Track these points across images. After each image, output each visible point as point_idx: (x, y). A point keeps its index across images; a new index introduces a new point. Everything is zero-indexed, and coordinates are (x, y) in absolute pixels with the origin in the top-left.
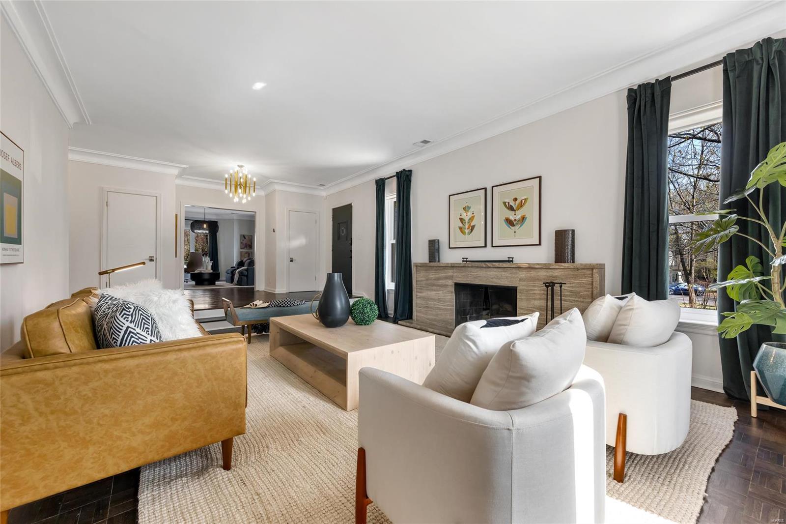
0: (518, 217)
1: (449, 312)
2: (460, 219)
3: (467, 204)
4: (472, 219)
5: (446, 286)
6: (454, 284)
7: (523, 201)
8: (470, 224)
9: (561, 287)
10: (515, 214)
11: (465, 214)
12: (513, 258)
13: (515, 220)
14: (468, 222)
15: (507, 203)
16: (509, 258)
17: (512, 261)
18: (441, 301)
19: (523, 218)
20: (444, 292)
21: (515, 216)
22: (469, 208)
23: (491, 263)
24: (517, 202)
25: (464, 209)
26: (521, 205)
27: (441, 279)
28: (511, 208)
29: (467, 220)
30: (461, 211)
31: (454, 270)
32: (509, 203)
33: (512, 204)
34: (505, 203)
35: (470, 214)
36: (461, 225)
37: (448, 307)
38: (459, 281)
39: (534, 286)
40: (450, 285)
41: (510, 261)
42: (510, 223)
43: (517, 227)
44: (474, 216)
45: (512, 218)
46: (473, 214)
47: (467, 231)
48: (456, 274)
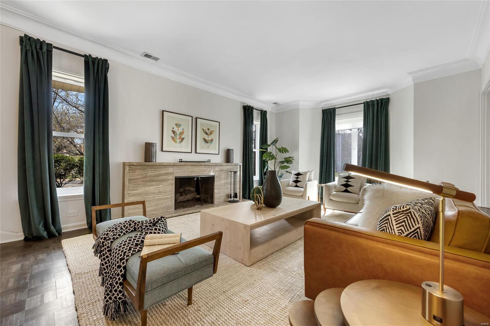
0: (210, 139)
1: (170, 200)
2: (172, 130)
3: (178, 122)
4: (182, 133)
5: (166, 180)
6: (174, 178)
7: (212, 131)
8: (181, 136)
9: (231, 173)
10: (208, 137)
11: (177, 129)
12: (210, 160)
13: (208, 140)
14: (179, 135)
15: (204, 130)
16: (208, 160)
17: (210, 162)
18: (162, 193)
19: (212, 140)
20: (165, 185)
21: (208, 138)
22: (180, 125)
23: (203, 163)
24: (210, 131)
25: (176, 125)
26: (211, 133)
27: (162, 175)
28: (206, 133)
29: (178, 133)
30: (173, 126)
31: (175, 168)
32: (205, 130)
33: (207, 131)
34: (203, 129)
35: (180, 130)
36: (173, 135)
37: (169, 196)
38: (179, 175)
39: (222, 174)
40: (171, 179)
41: (209, 161)
42: (206, 141)
43: (209, 144)
44: (184, 132)
45: (207, 139)
46: (183, 130)
47: (178, 141)
48: (176, 171)
